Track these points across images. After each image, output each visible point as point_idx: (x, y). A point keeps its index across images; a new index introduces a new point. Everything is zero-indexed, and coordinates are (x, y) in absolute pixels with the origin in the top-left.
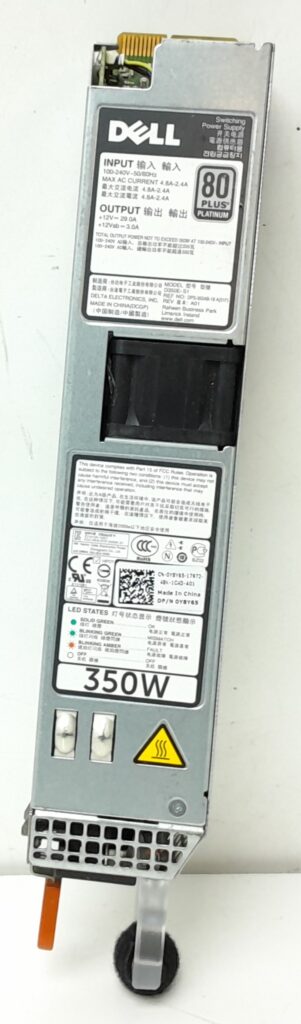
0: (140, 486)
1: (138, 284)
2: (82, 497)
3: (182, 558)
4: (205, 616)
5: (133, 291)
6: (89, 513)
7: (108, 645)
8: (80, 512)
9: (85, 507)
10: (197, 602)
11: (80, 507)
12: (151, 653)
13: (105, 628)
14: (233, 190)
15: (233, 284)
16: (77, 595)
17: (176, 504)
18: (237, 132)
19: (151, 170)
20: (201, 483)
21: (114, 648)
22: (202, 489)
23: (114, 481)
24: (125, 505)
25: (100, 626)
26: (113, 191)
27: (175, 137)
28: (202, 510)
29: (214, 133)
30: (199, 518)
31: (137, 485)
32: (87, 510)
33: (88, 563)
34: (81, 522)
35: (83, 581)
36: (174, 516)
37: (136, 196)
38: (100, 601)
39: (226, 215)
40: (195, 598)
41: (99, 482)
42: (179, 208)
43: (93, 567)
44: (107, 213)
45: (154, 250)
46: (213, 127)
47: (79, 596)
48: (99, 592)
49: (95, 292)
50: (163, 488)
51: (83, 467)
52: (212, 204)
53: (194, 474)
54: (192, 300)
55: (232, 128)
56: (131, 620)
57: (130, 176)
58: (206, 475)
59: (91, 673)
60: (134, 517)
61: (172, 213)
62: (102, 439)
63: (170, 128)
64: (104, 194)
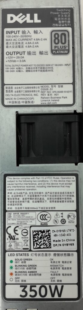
0: (38, 187)
1: (28, 88)
2: (10, 195)
3: (63, 221)
4: (78, 251)
5: (26, 92)
6: (15, 203)
7: (31, 272)
8: (10, 203)
9: (12, 200)
10: (73, 244)
11: (10, 200)
12: (53, 273)
13: (28, 263)
14: (69, 40)
15: (74, 83)
16: (12, 247)
17: (57, 194)
18: (67, 15)
19: (29, 34)
20: (69, 182)
21: (34, 273)
22: (69, 185)
23: (25, 185)
24: (32, 197)
25: (25, 262)
26: (12, 45)
27: (38, 19)
28: (71, 196)
29: (56, 16)
30: (69, 200)
31: (37, 187)
32: (13, 202)
33: (16, 229)
34: (11, 208)
35: (14, 239)
36: (57, 200)
37: (23, 47)
38: (24, 249)
39: (66, 52)
40: (72, 242)
41: (18, 187)
42: (44, 50)
43: (19, 231)
44: (10, 55)
45: (34, 71)
46: (55, 13)
47: (13, 247)
48: (23, 244)
49: (7, 93)
50: (50, 187)
51: (9, 180)
52: (59, 47)
53: (64, 178)
54: (55, 93)
55: (64, 13)
56: (41, 257)
57: (19, 38)
58: (70, 178)
59: (23, 288)
60: (37, 203)
61: (41, 53)
62: (18, 165)
63: (36, 15)
64: (7, 47)
